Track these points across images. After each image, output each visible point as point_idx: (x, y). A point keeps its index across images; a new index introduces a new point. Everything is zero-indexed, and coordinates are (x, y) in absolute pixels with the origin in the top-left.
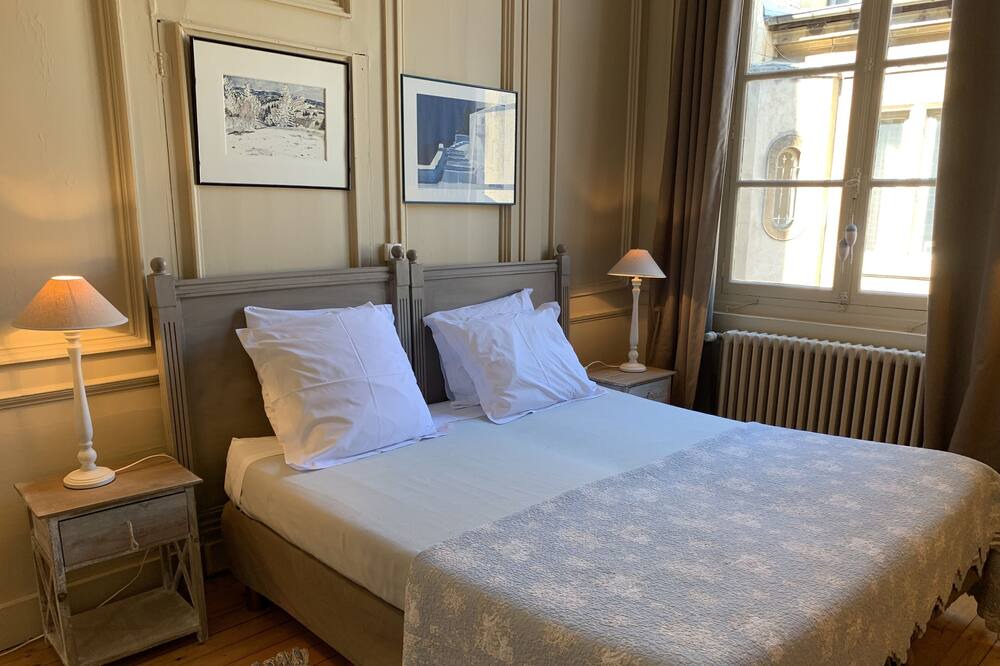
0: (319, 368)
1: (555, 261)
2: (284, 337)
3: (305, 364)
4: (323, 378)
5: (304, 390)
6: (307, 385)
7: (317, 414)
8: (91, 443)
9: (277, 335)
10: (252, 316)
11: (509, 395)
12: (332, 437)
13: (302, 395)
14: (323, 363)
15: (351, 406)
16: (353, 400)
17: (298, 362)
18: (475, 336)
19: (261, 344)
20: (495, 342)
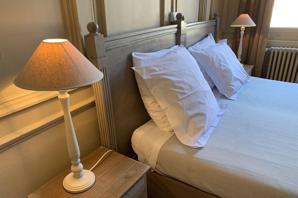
0: (183, 86)
1: (215, 20)
2: (160, 70)
3: (176, 84)
4: (186, 91)
5: (180, 100)
6: (181, 97)
7: (190, 113)
8: (79, 160)
9: (156, 69)
10: (137, 59)
11: (232, 85)
12: (201, 125)
13: (180, 103)
14: (184, 83)
15: (202, 105)
16: (202, 102)
17: (172, 84)
18: (212, 58)
19: (151, 76)
20: (220, 60)
